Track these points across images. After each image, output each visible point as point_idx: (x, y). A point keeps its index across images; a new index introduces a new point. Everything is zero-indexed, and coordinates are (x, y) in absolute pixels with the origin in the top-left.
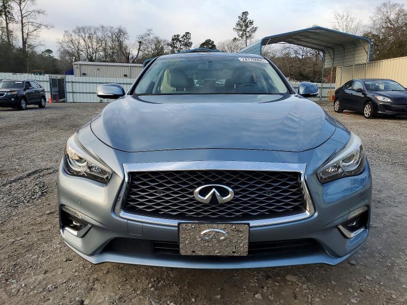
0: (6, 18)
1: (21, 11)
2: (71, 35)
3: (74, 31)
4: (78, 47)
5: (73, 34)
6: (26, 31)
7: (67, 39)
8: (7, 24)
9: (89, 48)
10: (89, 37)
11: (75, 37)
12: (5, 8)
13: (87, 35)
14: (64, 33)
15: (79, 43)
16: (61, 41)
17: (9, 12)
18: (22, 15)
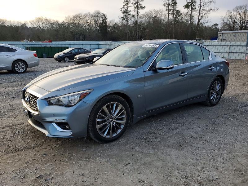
0: (191, 9)
1: (201, 3)
2: (231, 13)
3: (234, 10)
4: (234, 20)
5: (233, 12)
6: (201, 15)
7: (228, 16)
8: (191, 12)
9: (242, 20)
10: (244, 13)
11: (234, 13)
12: (192, 3)
13: (243, 11)
14: (226, 12)
15: (235, 18)
16: (223, 18)
17: (194, 5)
18: (201, 5)
